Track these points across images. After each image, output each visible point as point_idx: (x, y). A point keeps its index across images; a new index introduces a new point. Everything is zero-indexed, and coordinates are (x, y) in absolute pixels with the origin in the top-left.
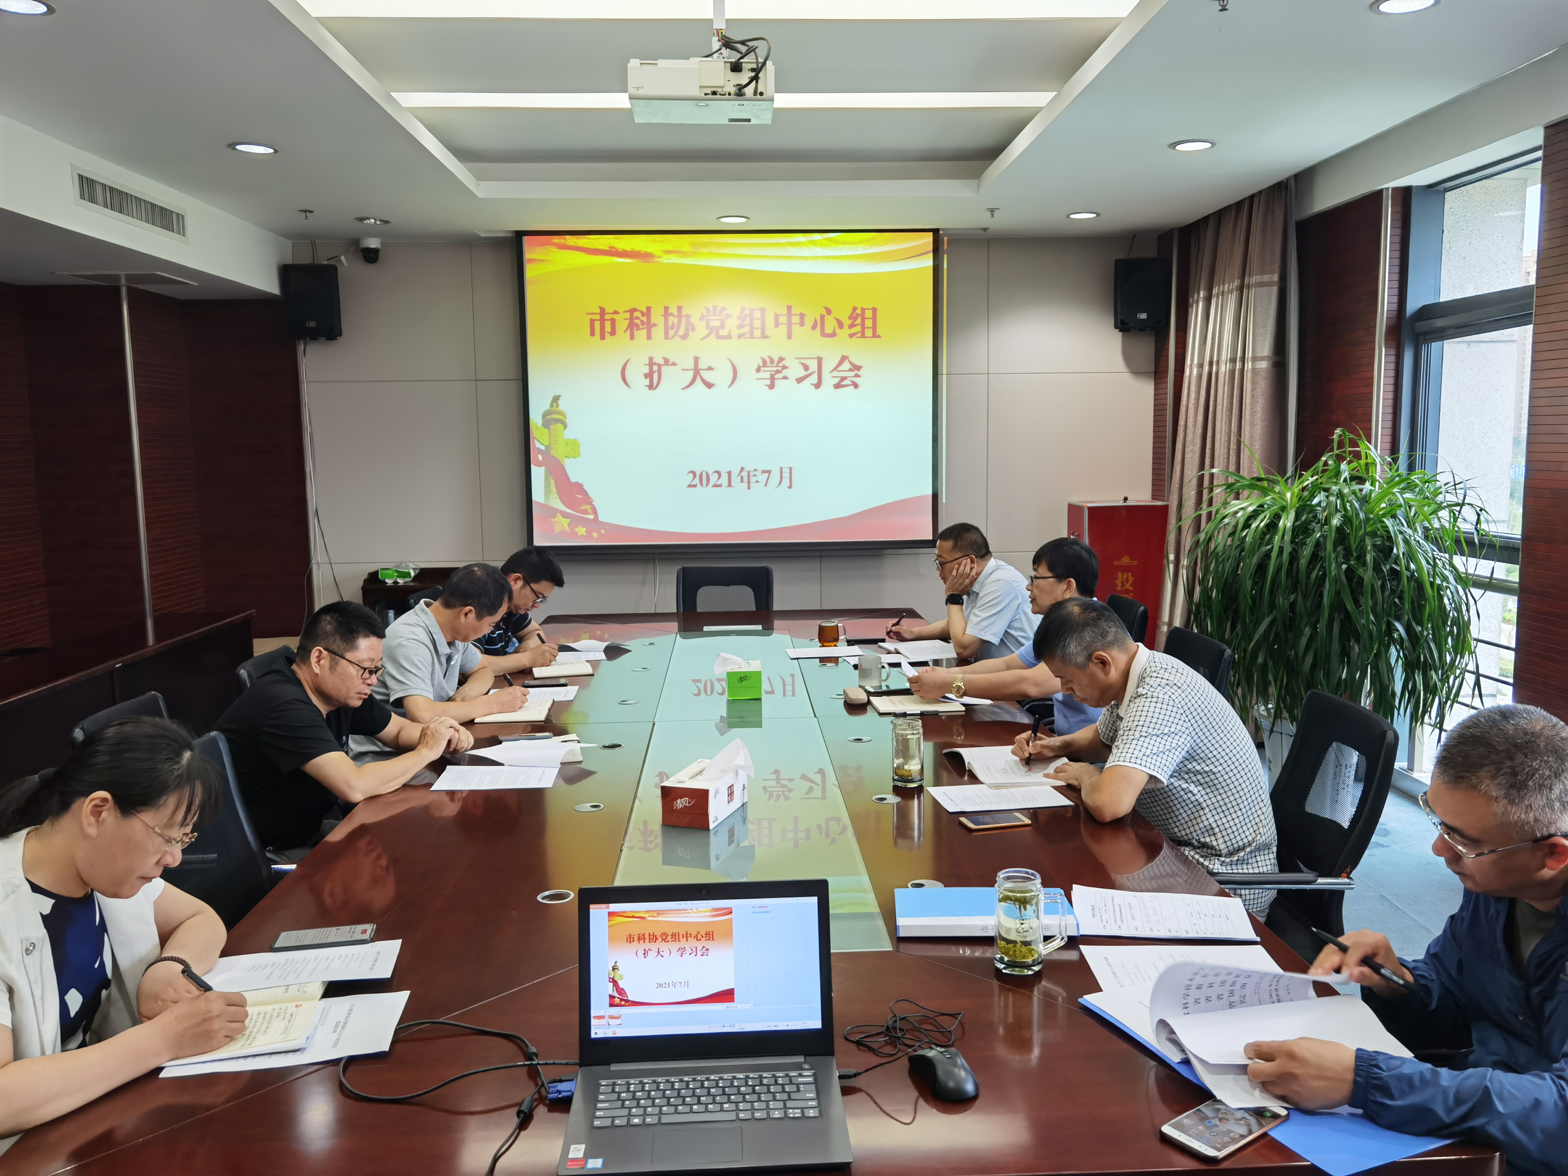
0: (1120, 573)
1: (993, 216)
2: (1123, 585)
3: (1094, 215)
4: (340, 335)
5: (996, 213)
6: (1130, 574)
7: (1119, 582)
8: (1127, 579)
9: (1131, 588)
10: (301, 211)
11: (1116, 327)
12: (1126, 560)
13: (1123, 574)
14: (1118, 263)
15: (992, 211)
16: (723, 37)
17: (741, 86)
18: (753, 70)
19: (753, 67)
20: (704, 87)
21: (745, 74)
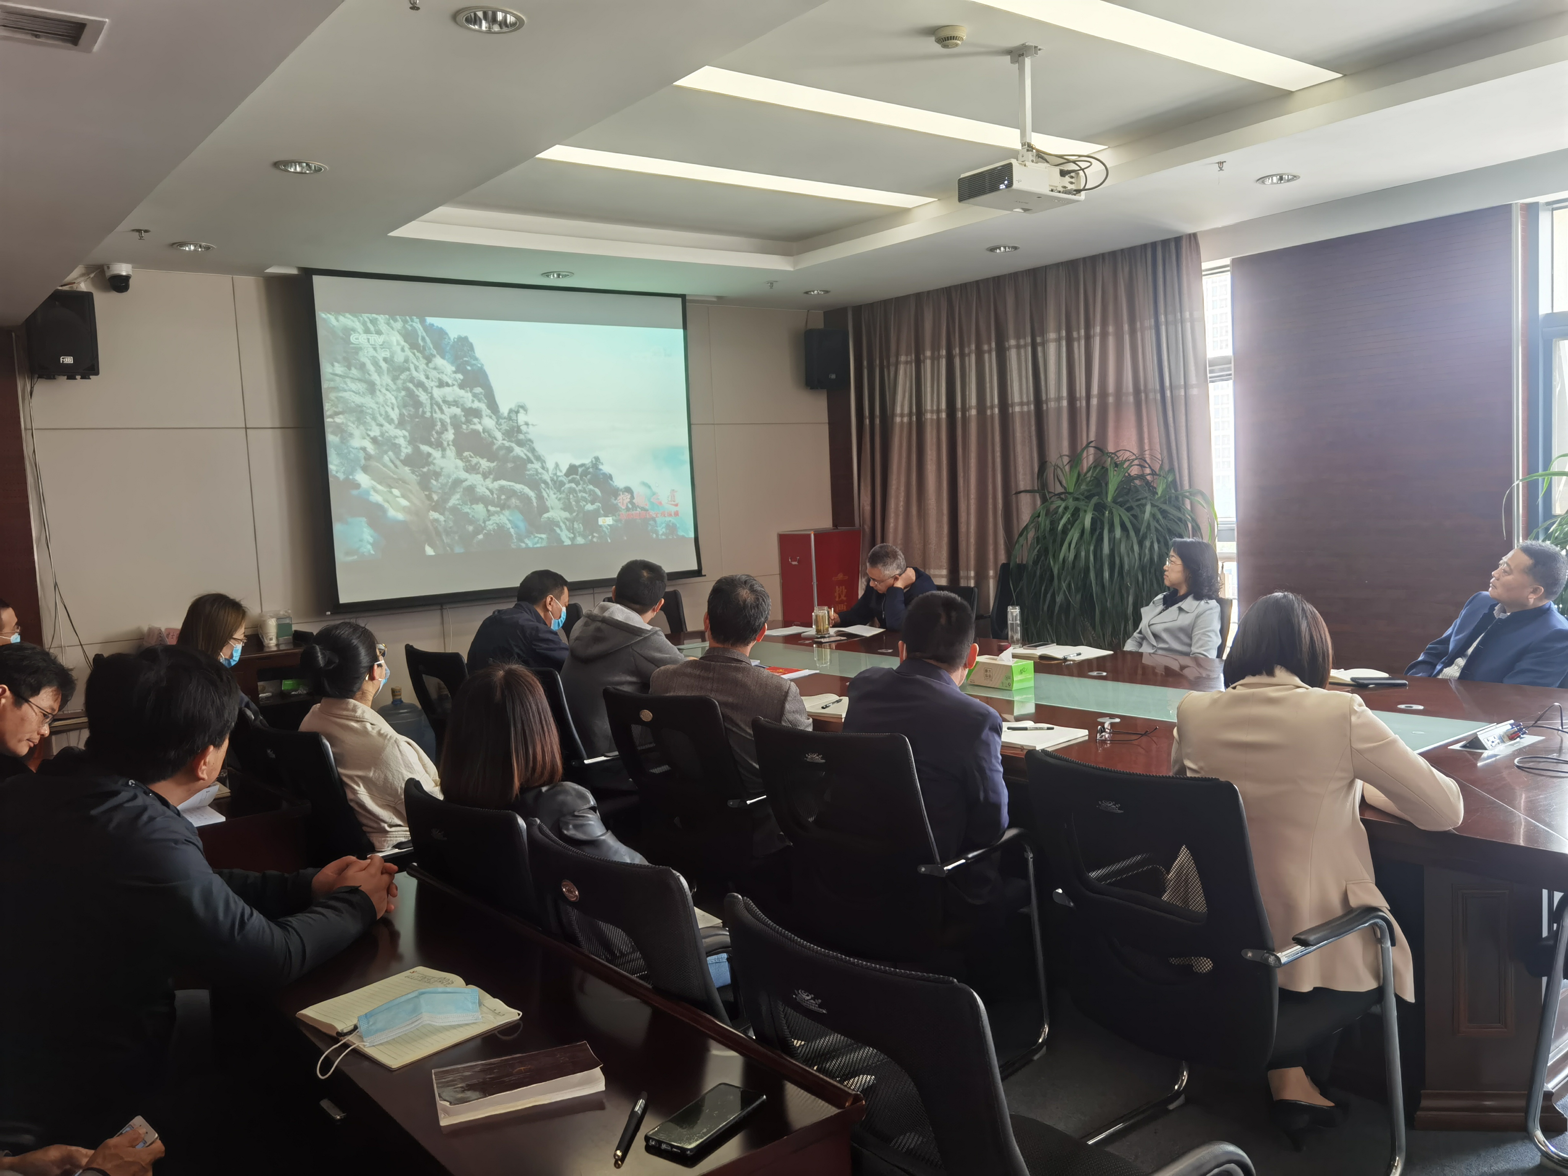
0: (837, 587)
1: (772, 288)
2: (840, 597)
4: (99, 371)
5: (775, 284)
6: (844, 587)
7: (836, 594)
8: (842, 591)
9: (845, 599)
10: (133, 230)
11: (807, 385)
12: (840, 576)
13: (839, 587)
15: (771, 284)
16: (1033, 148)
17: (1065, 187)
18: (1072, 177)
19: (1073, 174)
20: (1050, 186)
21: (1067, 178)
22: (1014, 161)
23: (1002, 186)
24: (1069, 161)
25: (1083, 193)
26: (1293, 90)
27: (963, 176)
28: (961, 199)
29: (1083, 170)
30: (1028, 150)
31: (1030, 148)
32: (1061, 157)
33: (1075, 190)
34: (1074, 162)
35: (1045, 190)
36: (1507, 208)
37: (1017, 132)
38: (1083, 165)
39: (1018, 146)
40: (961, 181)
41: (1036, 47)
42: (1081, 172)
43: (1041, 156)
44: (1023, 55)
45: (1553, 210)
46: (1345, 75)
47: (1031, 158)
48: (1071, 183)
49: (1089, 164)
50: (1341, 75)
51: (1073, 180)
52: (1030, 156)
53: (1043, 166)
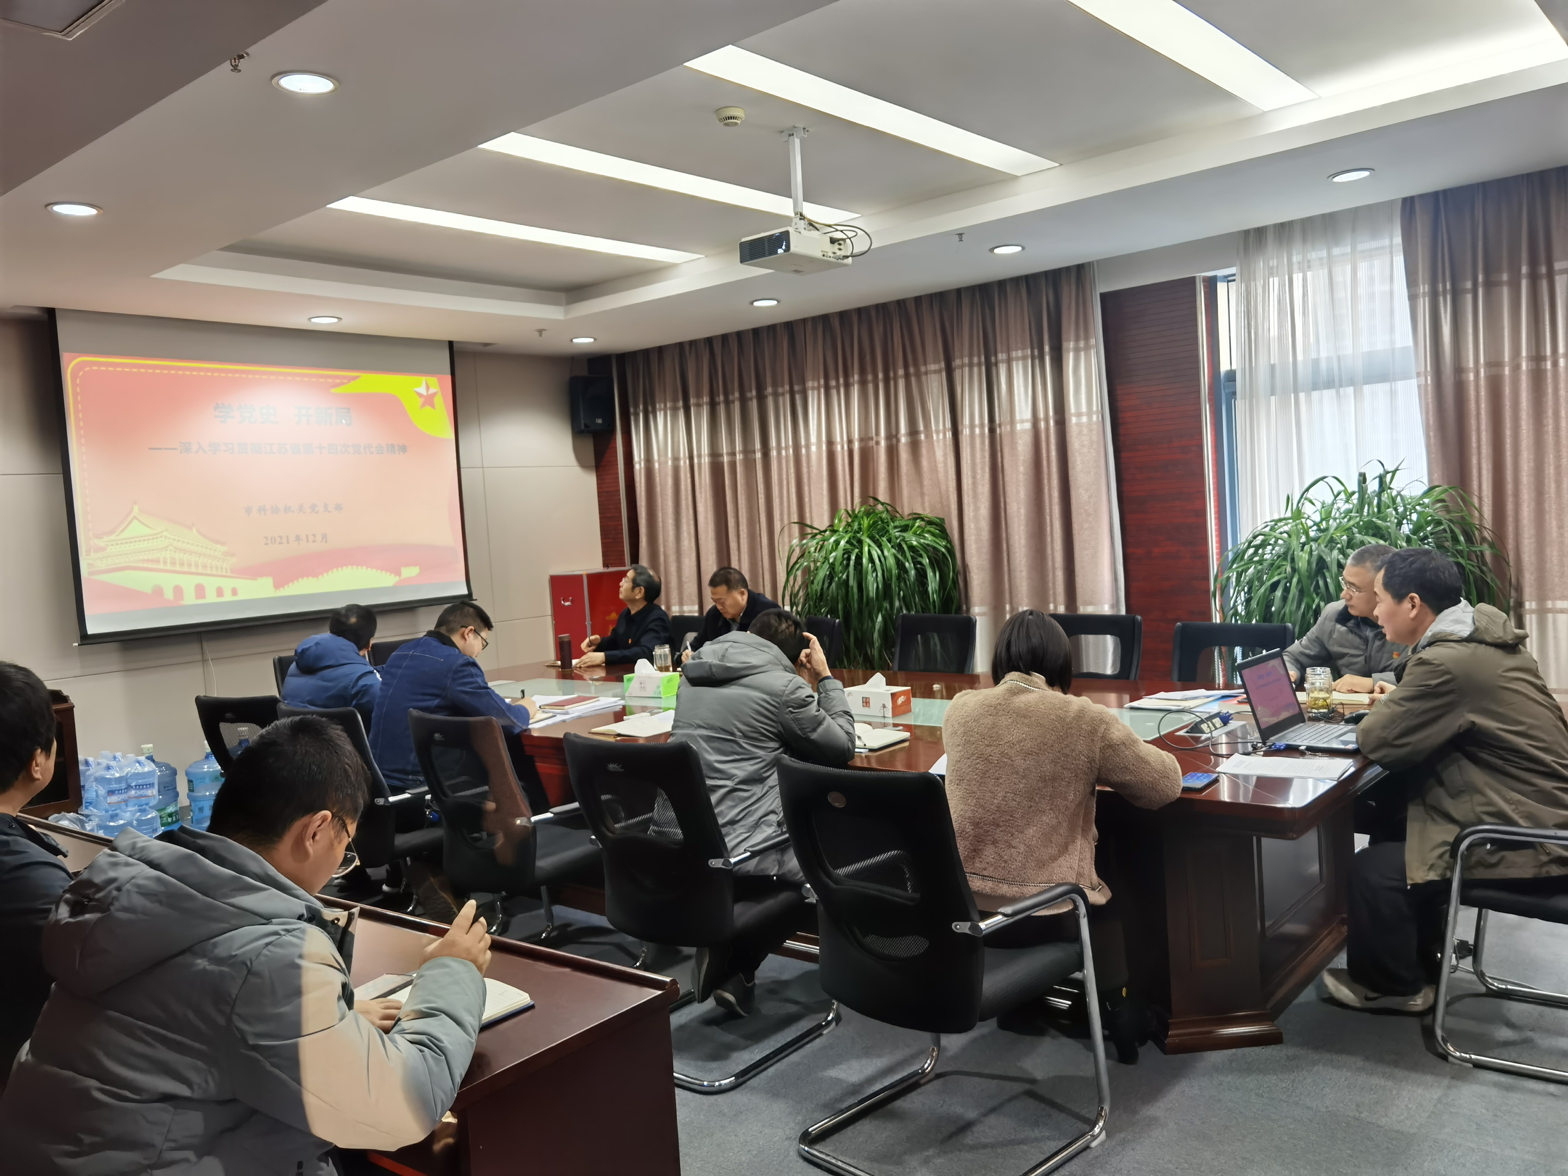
1: (541, 335)
3: (592, 340)
5: (544, 332)
11: (575, 429)
14: (575, 379)
15: (540, 331)
16: (805, 218)
17: (834, 253)
18: (840, 244)
19: (840, 242)
20: (822, 251)
21: (836, 246)
22: (791, 230)
23: (780, 251)
24: (837, 230)
25: (850, 258)
26: (1019, 175)
27: (743, 240)
28: (742, 262)
29: (850, 239)
30: (800, 219)
31: (802, 217)
32: (830, 226)
33: (844, 256)
34: (842, 231)
35: (819, 255)
36: (1192, 281)
37: (790, 201)
38: (850, 234)
39: (792, 214)
40: (741, 244)
41: (804, 129)
42: (848, 241)
43: (812, 224)
44: (793, 135)
45: (1228, 281)
46: (1061, 165)
47: (803, 226)
48: (840, 249)
49: (855, 234)
50: (1058, 165)
51: (841, 247)
52: (802, 224)
53: (814, 233)
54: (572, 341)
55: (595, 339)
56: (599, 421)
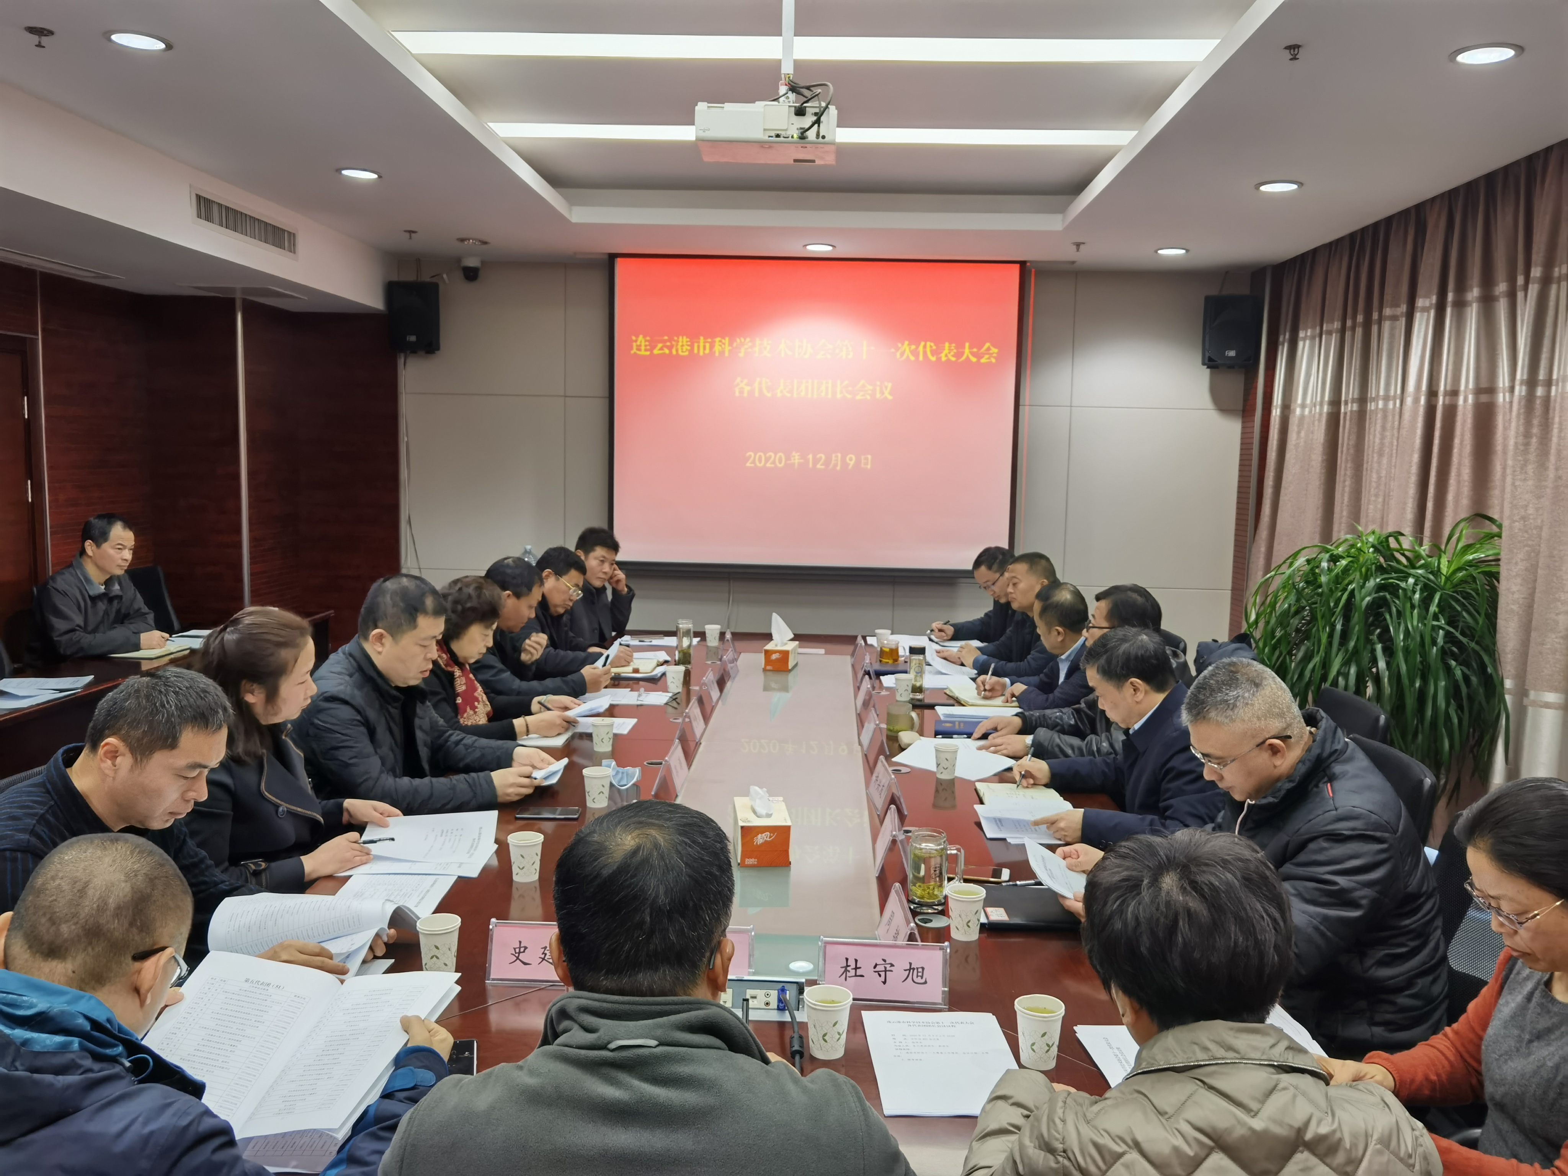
1: (1078, 250)
3: (1185, 252)
4: (438, 349)
5: (1082, 247)
10: (405, 231)
11: (1204, 364)
14: (1208, 299)
18: (816, 115)
19: (816, 110)
20: (768, 130)
21: (809, 118)
35: (762, 136)
54: (1156, 252)
55: (1187, 251)
56: (1232, 353)
